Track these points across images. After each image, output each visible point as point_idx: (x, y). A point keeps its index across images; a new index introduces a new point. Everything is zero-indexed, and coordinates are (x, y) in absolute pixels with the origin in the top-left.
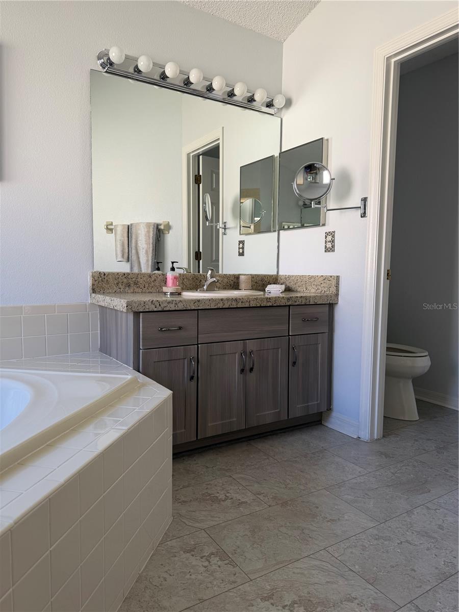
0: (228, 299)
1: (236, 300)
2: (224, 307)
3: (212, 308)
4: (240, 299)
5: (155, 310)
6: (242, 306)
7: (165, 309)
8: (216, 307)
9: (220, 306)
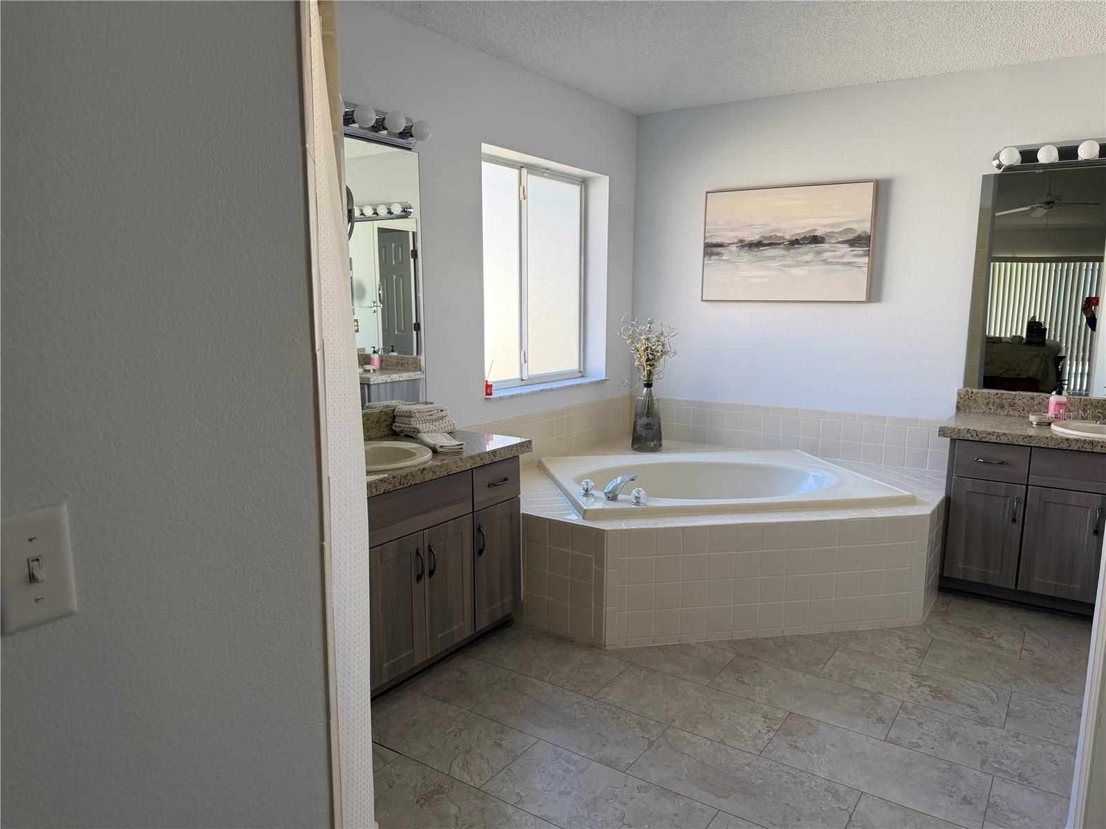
0: (1077, 441)
1: (1091, 442)
2: (1069, 448)
3: (1050, 447)
4: (1098, 442)
5: (971, 439)
6: (1101, 451)
7: (983, 440)
8: (1056, 447)
9: (1065, 446)
